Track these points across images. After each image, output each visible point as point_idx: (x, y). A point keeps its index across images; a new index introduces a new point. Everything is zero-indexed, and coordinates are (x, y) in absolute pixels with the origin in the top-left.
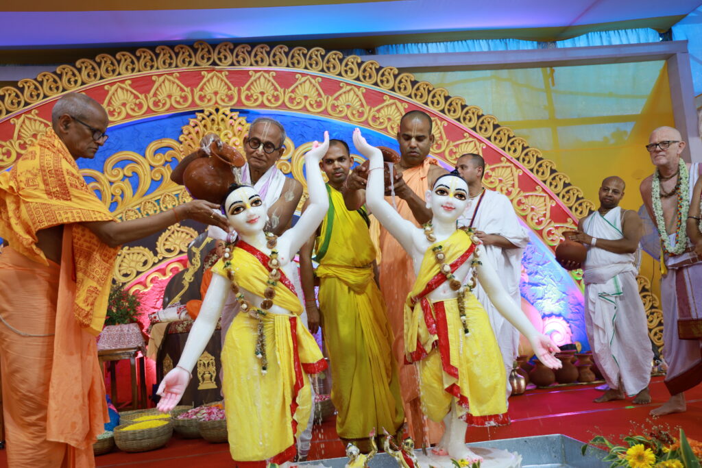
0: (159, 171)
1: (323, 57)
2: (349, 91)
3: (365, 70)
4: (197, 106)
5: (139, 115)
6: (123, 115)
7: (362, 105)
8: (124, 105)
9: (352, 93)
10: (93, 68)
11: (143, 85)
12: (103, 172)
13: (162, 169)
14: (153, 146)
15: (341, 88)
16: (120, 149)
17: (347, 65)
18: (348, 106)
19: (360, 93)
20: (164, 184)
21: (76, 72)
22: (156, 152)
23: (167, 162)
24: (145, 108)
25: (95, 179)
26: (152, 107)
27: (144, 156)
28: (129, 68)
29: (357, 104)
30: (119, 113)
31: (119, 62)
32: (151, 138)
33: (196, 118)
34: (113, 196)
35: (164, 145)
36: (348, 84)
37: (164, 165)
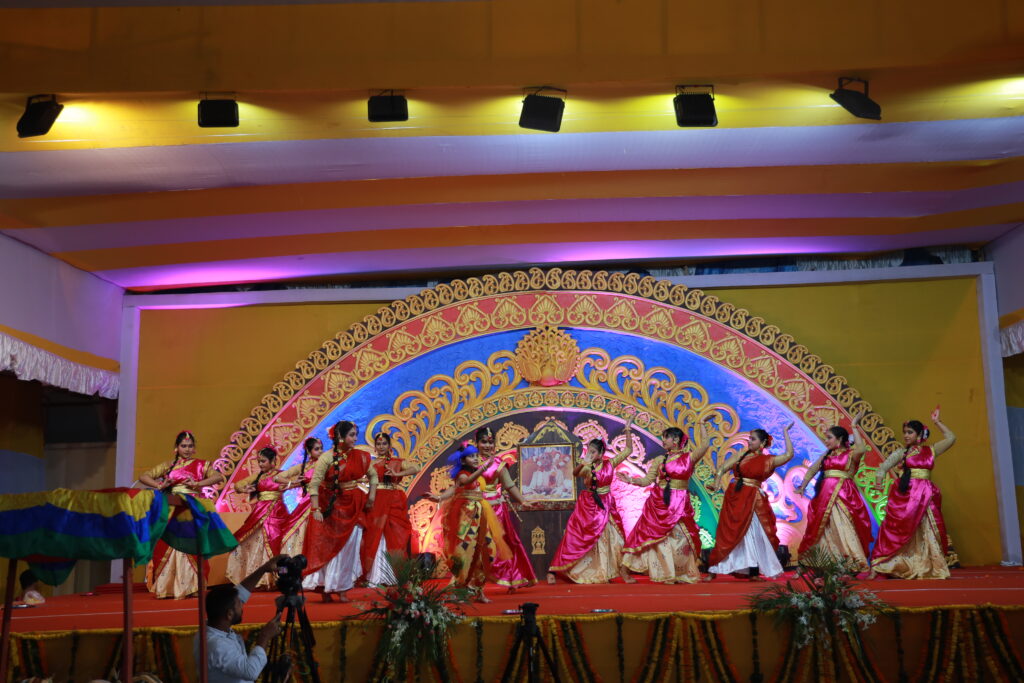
0: (498, 377)
1: (638, 281)
2: (659, 312)
3: (674, 293)
4: (530, 324)
5: (483, 331)
6: (471, 331)
7: (670, 324)
8: (472, 322)
9: (662, 314)
10: (449, 292)
11: (487, 306)
12: (453, 377)
13: (500, 375)
14: (493, 357)
15: (653, 309)
16: (468, 358)
17: (658, 288)
18: (658, 325)
19: (669, 314)
20: (501, 388)
21: (436, 295)
22: (495, 362)
23: (504, 370)
24: (488, 325)
25: (447, 383)
26: (494, 324)
27: (486, 365)
28: (477, 291)
29: (666, 323)
30: (468, 330)
31: (469, 286)
32: (492, 349)
33: (529, 334)
34: (461, 397)
35: (503, 355)
36: (659, 306)
37: (502, 372)
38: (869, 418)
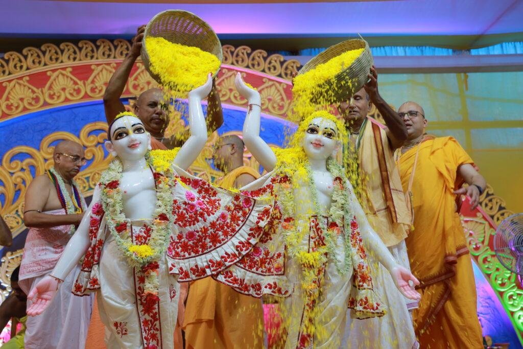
0: (91, 151)
1: (249, 55)
2: (271, 86)
3: (287, 68)
4: (130, 93)
5: (76, 100)
6: (62, 98)
7: (282, 99)
8: (64, 89)
9: (273, 88)
10: (39, 56)
11: (83, 73)
12: (39, 150)
13: (94, 149)
14: (87, 128)
15: (264, 83)
16: (57, 129)
17: (270, 63)
18: (270, 100)
19: (281, 88)
20: (94, 162)
21: (23, 59)
22: (90, 134)
23: (99, 143)
24: (82, 94)
25: (30, 156)
26: (89, 93)
27: (79, 137)
28: (72, 57)
29: (278, 98)
30: (59, 97)
31: (62, 51)
32: (86, 121)
33: (129, 104)
35: (97, 127)
36: (270, 80)
37: (96, 146)
38: (491, 201)
